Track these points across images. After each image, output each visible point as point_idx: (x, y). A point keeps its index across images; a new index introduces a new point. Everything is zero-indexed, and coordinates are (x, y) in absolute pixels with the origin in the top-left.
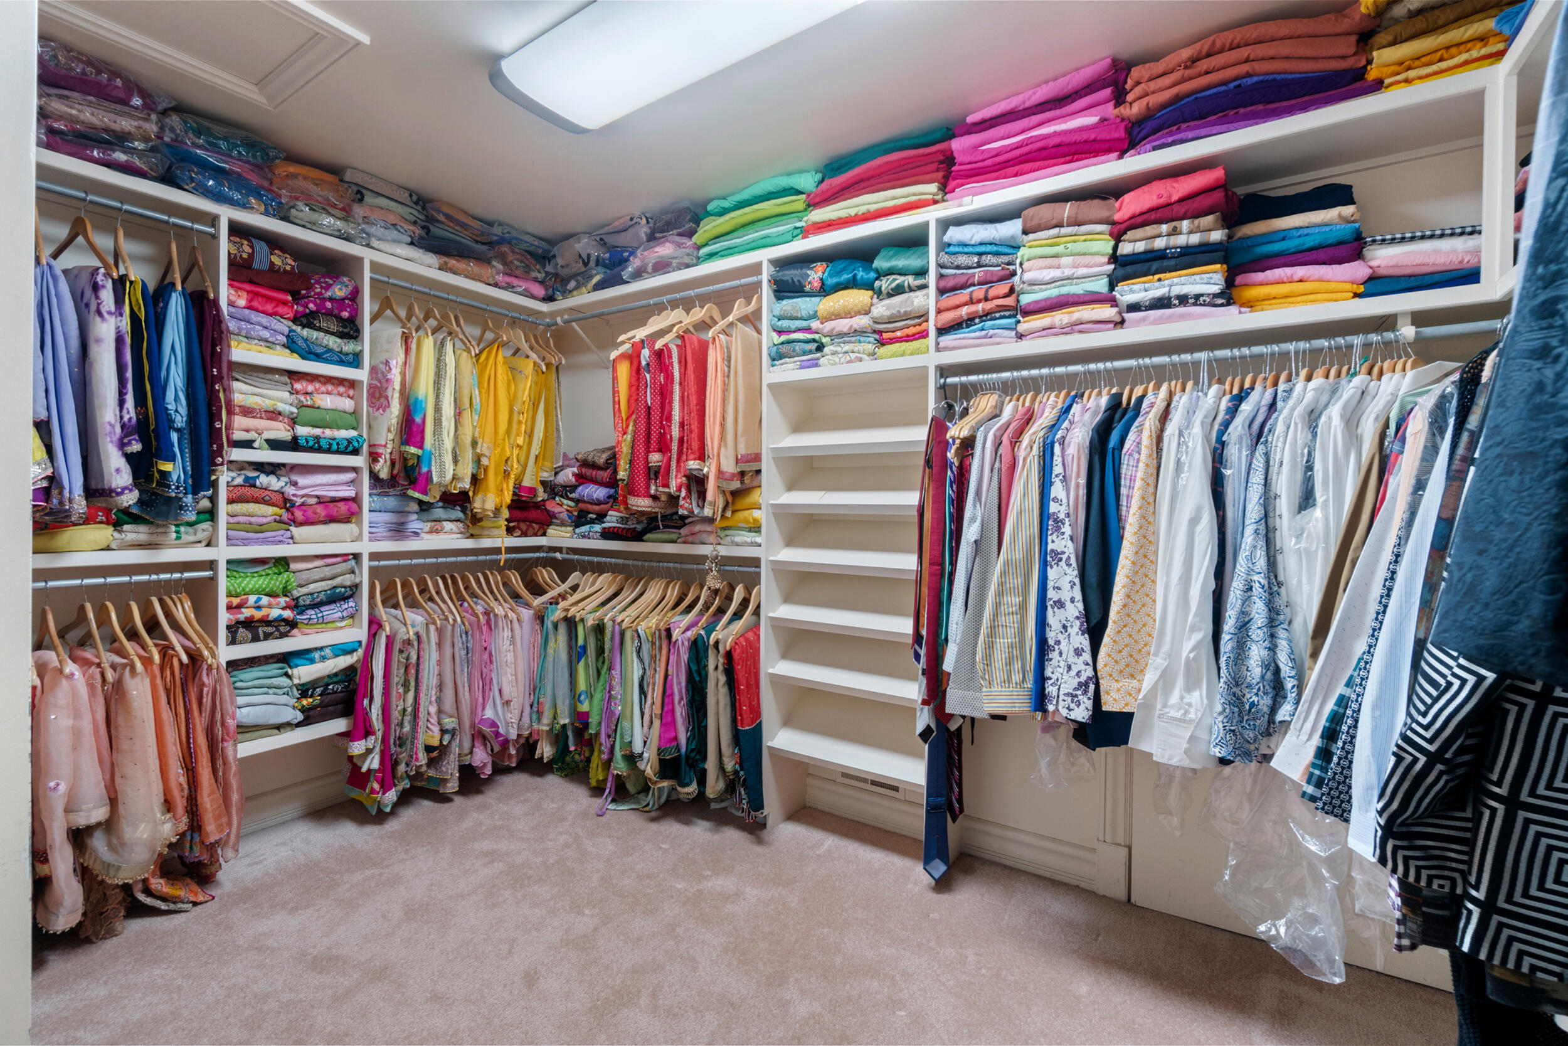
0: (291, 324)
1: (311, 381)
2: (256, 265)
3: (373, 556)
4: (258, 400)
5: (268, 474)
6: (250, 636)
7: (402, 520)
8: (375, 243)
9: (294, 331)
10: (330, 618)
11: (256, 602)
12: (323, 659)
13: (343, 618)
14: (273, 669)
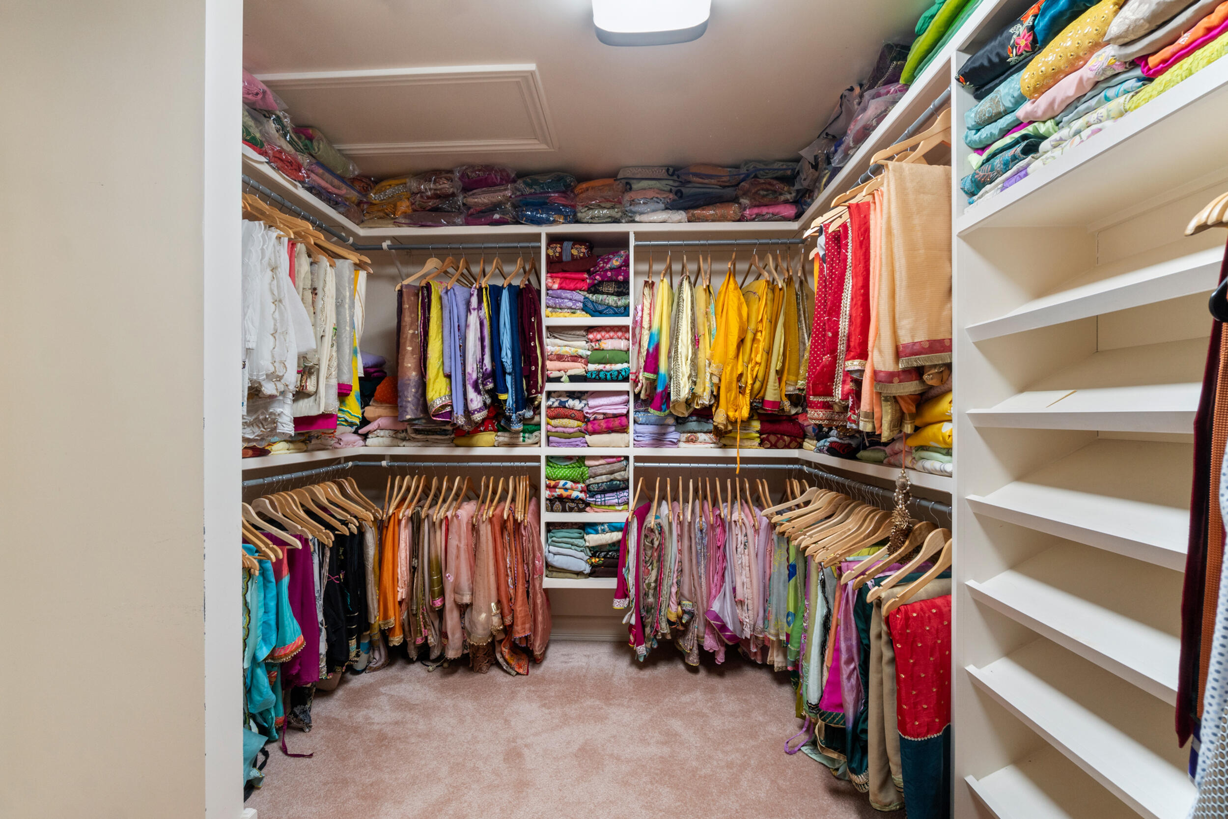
0: (585, 293)
1: (599, 332)
2: (564, 258)
3: (638, 459)
4: (567, 349)
5: (574, 398)
6: (561, 507)
7: (663, 431)
8: (637, 218)
9: (587, 298)
10: (608, 503)
11: (564, 485)
12: (603, 531)
13: (619, 504)
14: (575, 533)
